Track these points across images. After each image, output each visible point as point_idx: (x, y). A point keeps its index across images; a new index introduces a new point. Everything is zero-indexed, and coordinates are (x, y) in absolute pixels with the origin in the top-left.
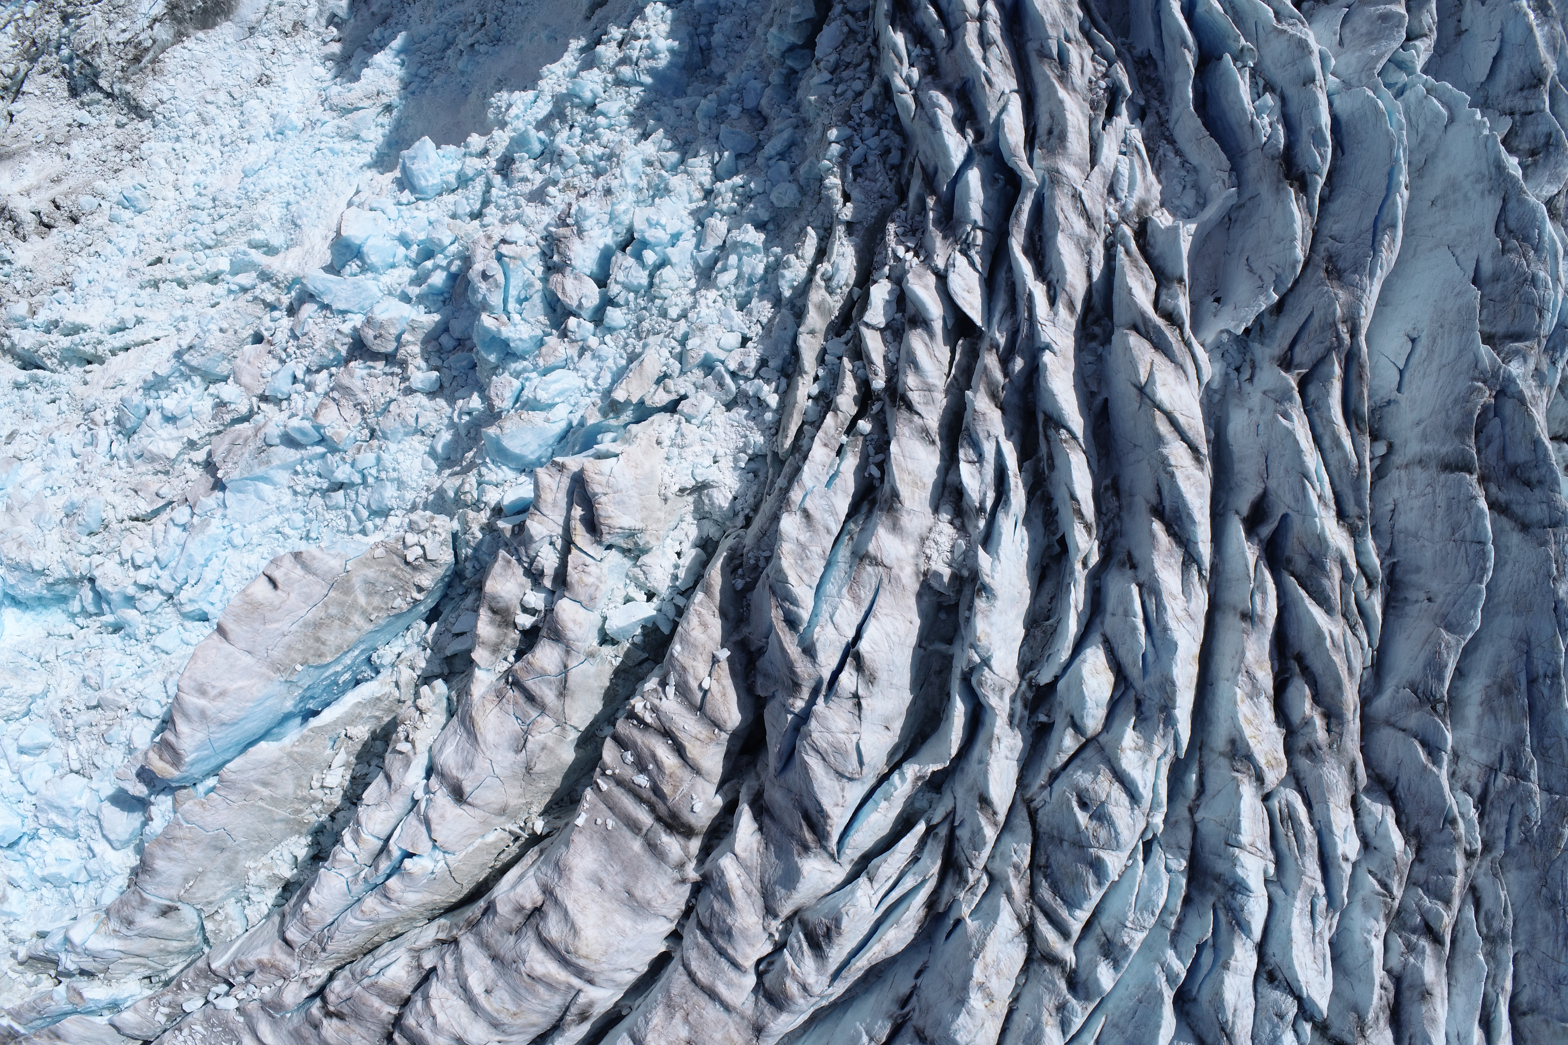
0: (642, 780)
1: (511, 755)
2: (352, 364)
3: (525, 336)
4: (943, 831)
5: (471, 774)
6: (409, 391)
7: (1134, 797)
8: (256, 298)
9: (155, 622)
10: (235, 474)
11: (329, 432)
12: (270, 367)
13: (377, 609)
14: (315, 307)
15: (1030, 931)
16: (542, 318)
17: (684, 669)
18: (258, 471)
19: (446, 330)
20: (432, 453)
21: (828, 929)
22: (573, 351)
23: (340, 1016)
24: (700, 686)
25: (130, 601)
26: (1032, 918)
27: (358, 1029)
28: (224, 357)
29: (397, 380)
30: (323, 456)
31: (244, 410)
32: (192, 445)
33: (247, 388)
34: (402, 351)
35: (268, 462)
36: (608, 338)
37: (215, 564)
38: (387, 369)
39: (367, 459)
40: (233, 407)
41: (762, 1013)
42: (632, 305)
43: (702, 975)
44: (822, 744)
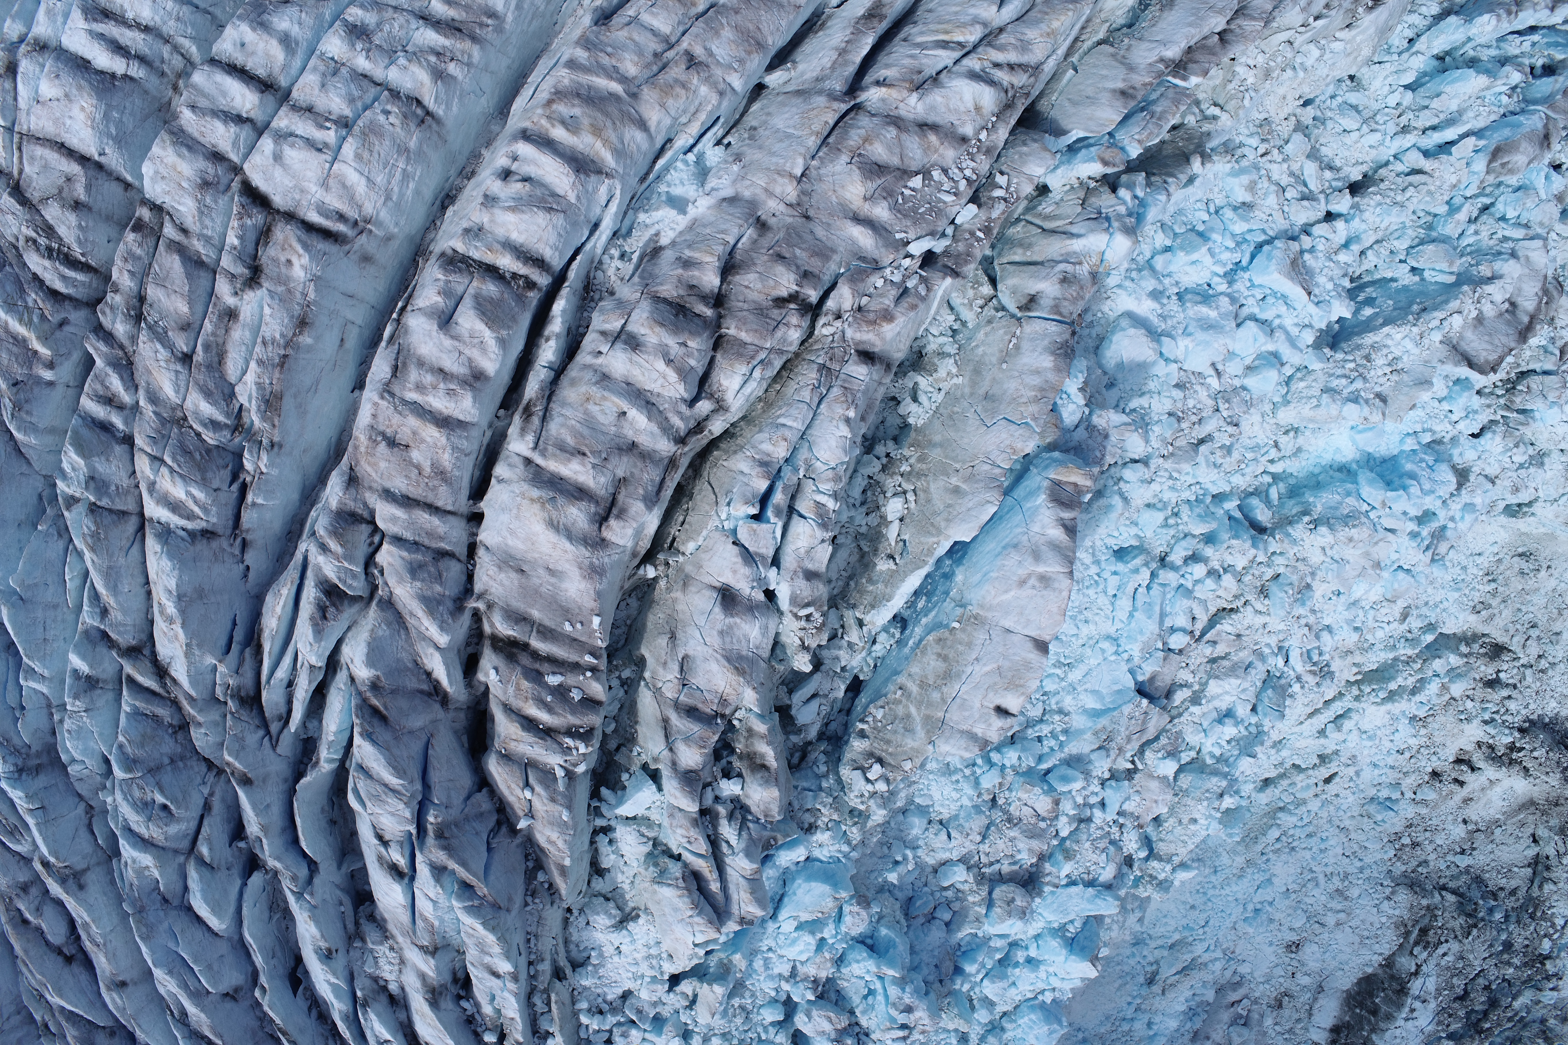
0: (553, 680)
1: (691, 653)
2: (1034, 860)
3: (855, 966)
4: (274, 727)
5: (719, 627)
6: (964, 860)
7: (128, 830)
8: (1169, 860)
9: (1172, 532)
10: (1127, 709)
11: (1037, 790)
12: (1133, 804)
13: (898, 702)
14: (1102, 879)
15: (161, 672)
16: (845, 984)
17: (553, 800)
18: (1104, 721)
19: (947, 924)
20: (923, 810)
21: (324, 617)
22: (802, 970)
23: (780, 302)
24: (533, 790)
25: (1209, 539)
26: (164, 686)
27: (753, 296)
28: (1186, 793)
29: (984, 859)
30: (1040, 759)
31: (1148, 754)
32: (1196, 700)
33: (1151, 776)
34: (984, 894)
35: (1096, 733)
36: (773, 994)
37: (1122, 615)
38: (997, 867)
39: (990, 780)
40: (1160, 755)
41: (355, 500)
42: (760, 1029)
43: (424, 518)
44: (392, 800)
